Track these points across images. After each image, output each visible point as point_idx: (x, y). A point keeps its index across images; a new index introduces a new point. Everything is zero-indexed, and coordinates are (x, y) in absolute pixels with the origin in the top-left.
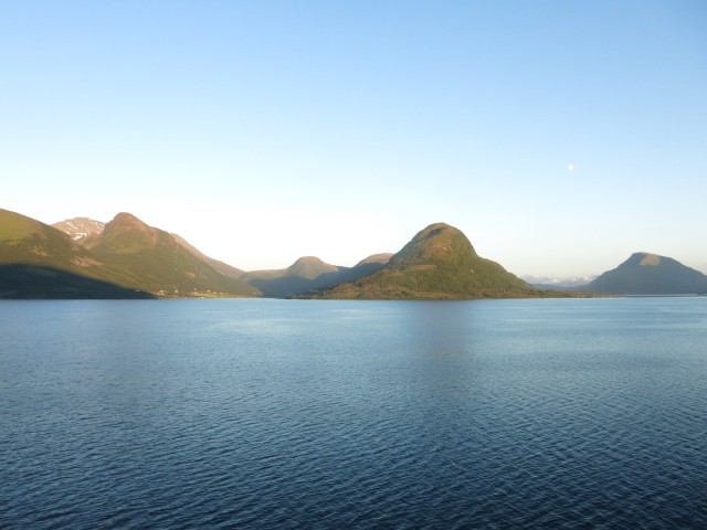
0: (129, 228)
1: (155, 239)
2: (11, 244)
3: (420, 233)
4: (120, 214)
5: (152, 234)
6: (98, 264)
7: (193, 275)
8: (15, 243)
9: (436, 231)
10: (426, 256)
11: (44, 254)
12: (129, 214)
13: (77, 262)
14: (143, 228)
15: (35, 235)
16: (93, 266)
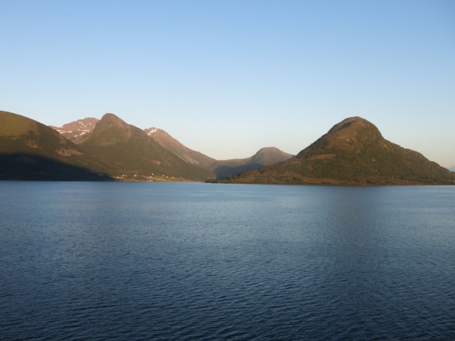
0: (111, 126)
1: (129, 134)
2: (12, 139)
3: (335, 126)
4: (107, 114)
5: (127, 130)
6: (79, 154)
7: (159, 163)
8: (15, 139)
9: (347, 124)
10: (329, 147)
11: (35, 147)
12: (112, 115)
13: (61, 153)
14: (121, 126)
15: (31, 132)
16: (74, 156)
